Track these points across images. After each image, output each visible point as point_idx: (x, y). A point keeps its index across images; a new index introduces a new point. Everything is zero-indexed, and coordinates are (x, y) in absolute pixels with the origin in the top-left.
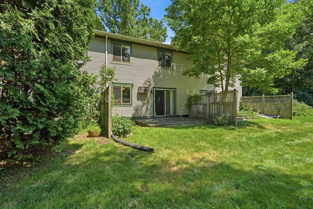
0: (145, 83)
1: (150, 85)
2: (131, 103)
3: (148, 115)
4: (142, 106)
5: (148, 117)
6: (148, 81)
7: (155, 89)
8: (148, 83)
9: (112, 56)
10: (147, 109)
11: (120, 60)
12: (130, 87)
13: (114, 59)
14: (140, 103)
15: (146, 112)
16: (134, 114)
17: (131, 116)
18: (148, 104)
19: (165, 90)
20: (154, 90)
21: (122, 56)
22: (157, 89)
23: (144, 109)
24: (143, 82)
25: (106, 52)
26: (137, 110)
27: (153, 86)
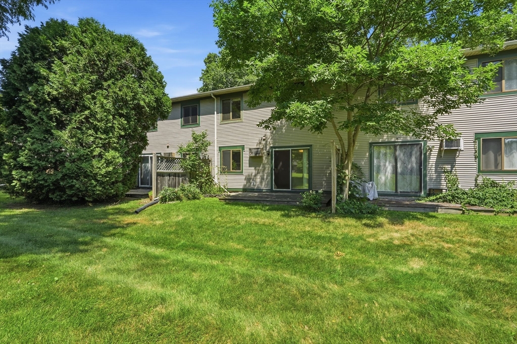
0: (260, 143)
1: (266, 145)
2: (241, 171)
3: (264, 187)
4: (256, 175)
5: (264, 191)
6: (264, 140)
7: (274, 150)
8: (263, 142)
9: (221, 115)
10: (262, 179)
11: (229, 119)
12: (241, 149)
13: (224, 119)
14: (252, 170)
15: (261, 183)
16: (245, 186)
17: (241, 187)
18: (263, 171)
19: (290, 149)
20: (272, 151)
21: (231, 113)
22: (277, 149)
23: (258, 179)
24: (257, 141)
25: (215, 112)
26: (248, 179)
27: (272, 145)
